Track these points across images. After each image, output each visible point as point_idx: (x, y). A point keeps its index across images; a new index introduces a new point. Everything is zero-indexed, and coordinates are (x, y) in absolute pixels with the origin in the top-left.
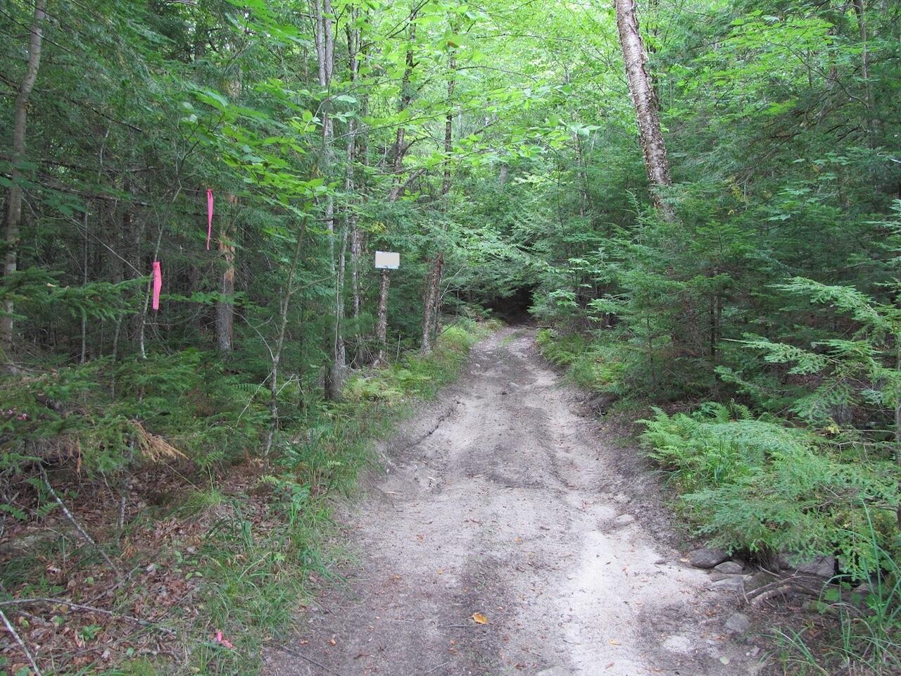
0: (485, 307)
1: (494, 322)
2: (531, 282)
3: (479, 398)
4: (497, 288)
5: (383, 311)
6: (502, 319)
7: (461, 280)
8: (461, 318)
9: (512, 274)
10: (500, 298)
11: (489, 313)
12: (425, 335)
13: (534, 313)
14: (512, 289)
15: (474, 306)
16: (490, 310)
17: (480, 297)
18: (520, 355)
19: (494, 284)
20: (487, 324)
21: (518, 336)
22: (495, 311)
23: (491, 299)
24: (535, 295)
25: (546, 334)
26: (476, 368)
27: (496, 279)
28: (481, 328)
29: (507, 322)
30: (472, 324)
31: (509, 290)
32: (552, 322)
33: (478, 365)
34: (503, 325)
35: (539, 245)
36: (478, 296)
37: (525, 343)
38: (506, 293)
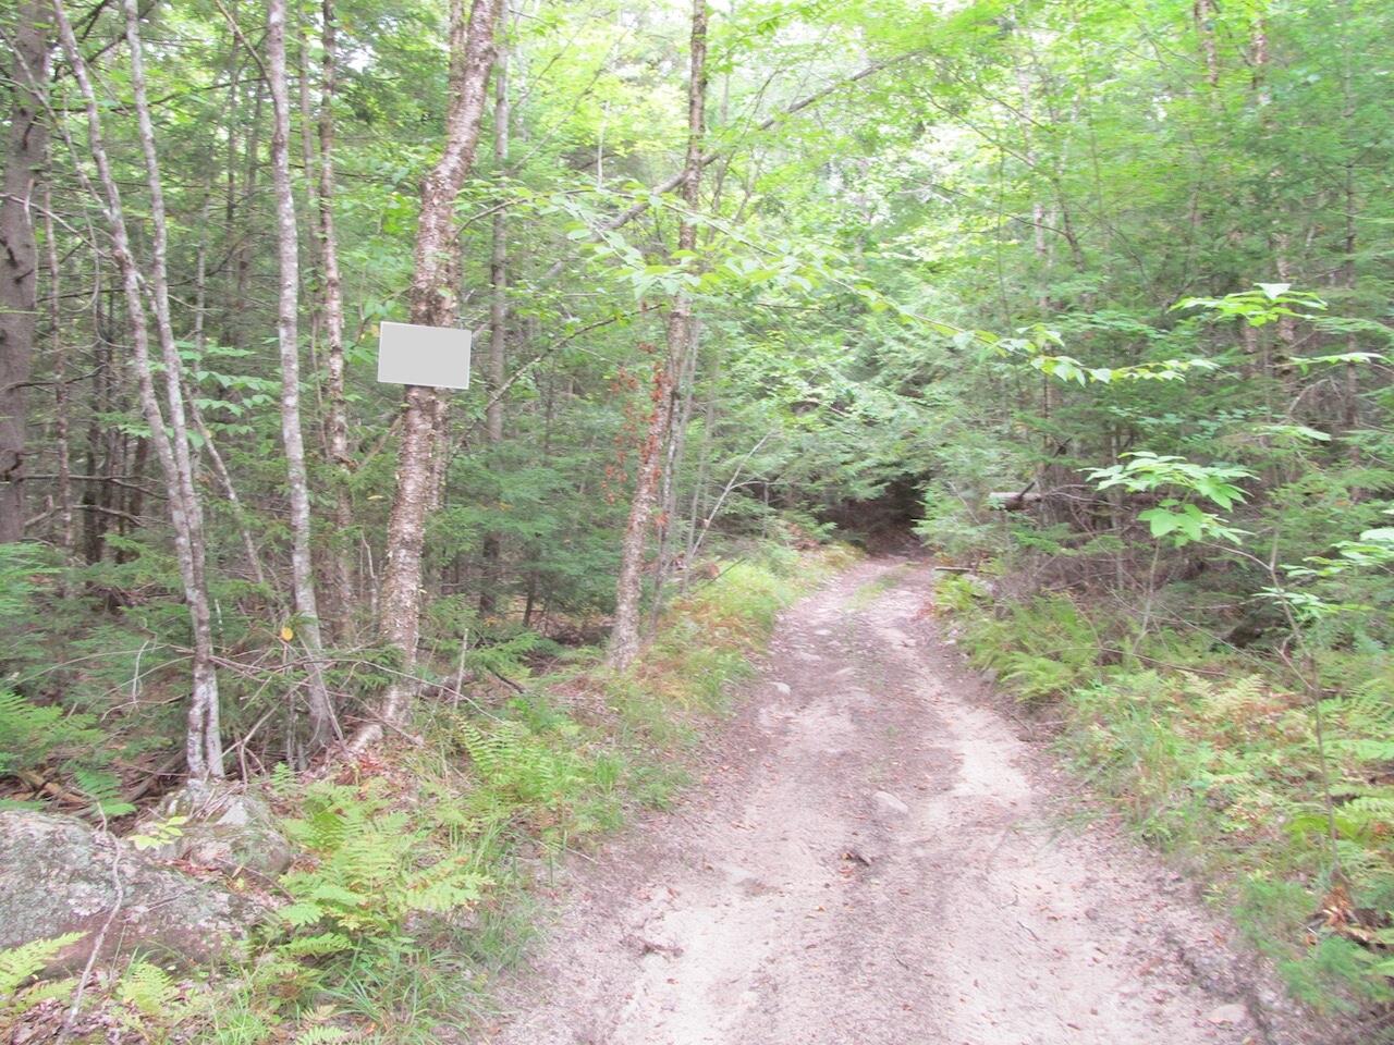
0: (821, 519)
1: (839, 550)
2: (917, 468)
3: (755, 888)
4: (845, 482)
5: (405, 544)
6: (856, 544)
7: (768, 463)
8: (767, 544)
9: (878, 451)
10: (851, 502)
11: (828, 532)
12: (623, 608)
13: (927, 537)
14: (877, 483)
15: (798, 517)
16: (831, 525)
17: (812, 499)
18: (895, 637)
19: (839, 474)
20: (823, 555)
21: (890, 582)
22: (841, 527)
23: (833, 503)
24: (929, 496)
25: (960, 589)
26: (777, 696)
27: (844, 463)
28: (812, 564)
29: (865, 549)
30: (789, 555)
31: (872, 485)
32: (972, 558)
33: (784, 688)
34: (859, 557)
35: (934, 390)
36: (806, 496)
37: (905, 603)
38: (864, 491)
